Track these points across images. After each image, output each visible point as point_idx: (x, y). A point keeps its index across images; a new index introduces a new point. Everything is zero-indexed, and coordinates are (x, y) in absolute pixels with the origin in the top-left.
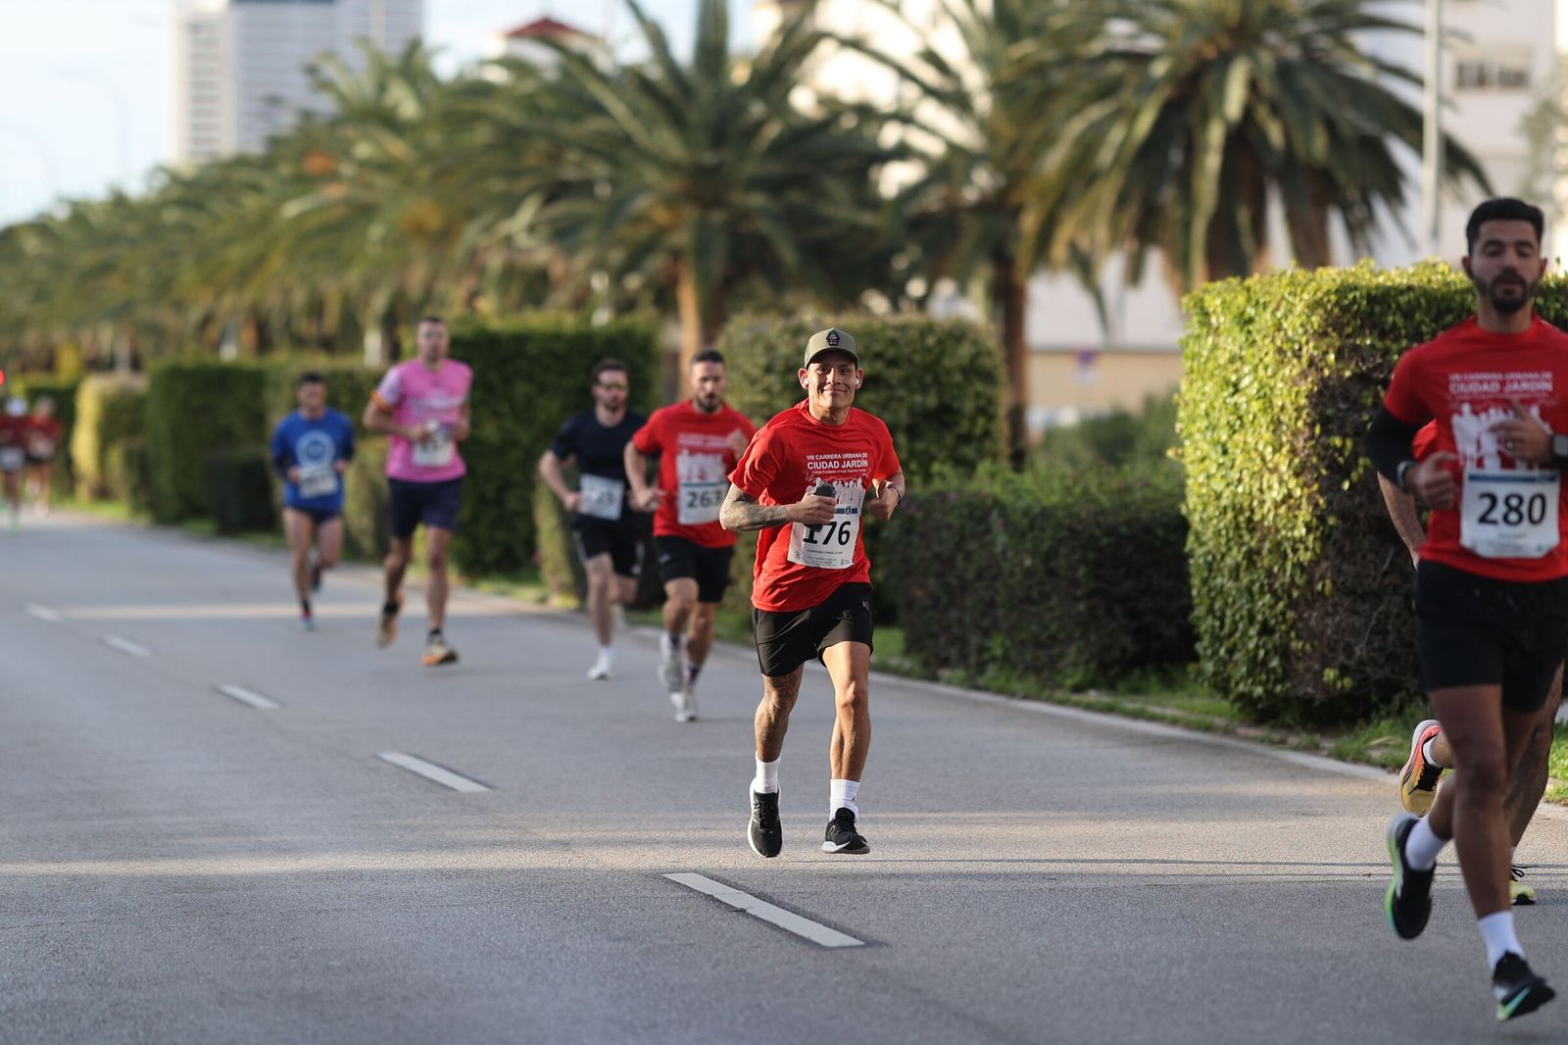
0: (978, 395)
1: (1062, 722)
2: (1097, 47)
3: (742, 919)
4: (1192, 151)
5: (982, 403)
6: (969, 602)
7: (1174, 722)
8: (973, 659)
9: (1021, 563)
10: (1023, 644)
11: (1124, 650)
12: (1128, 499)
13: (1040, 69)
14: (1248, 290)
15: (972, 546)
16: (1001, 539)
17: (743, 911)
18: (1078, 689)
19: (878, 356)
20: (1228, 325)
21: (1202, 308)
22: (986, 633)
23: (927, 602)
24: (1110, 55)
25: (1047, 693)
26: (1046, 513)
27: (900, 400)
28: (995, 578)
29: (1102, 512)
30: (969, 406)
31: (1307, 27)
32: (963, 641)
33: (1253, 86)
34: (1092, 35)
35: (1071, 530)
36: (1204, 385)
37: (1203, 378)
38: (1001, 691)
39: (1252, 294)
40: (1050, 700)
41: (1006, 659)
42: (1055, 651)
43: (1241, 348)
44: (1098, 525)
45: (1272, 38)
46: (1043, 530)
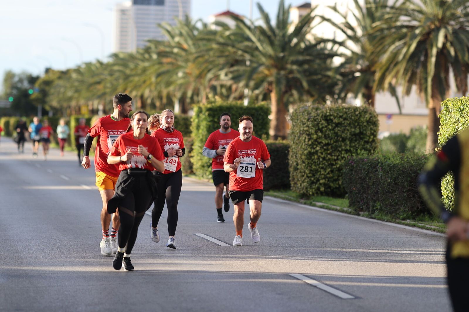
0: (371, 129)
1: (400, 229)
2: (398, 24)
3: (315, 289)
4: (427, 56)
5: (373, 132)
6: (370, 192)
7: (434, 230)
8: (371, 209)
9: (387, 181)
10: (386, 204)
11: (418, 208)
12: (420, 162)
13: (382, 30)
14: (462, 101)
15: (371, 175)
16: (381, 173)
17: (315, 286)
18: (404, 219)
19: (341, 117)
20: (455, 111)
21: (447, 106)
22: (375, 201)
23: (356, 191)
24: (403, 27)
25: (394, 220)
26: (395, 166)
27: (348, 130)
28: (378, 185)
29: (412, 166)
30: (368, 133)
31: (462, 20)
32: (368, 204)
33: (446, 37)
34: (397, 20)
35: (402, 171)
36: (447, 129)
37: (446, 127)
38: (379, 219)
39: (463, 102)
40: (395, 222)
41: (381, 209)
42: (397, 208)
43: (459, 118)
44: (411, 170)
45: (452, 23)
46: (394, 171)
